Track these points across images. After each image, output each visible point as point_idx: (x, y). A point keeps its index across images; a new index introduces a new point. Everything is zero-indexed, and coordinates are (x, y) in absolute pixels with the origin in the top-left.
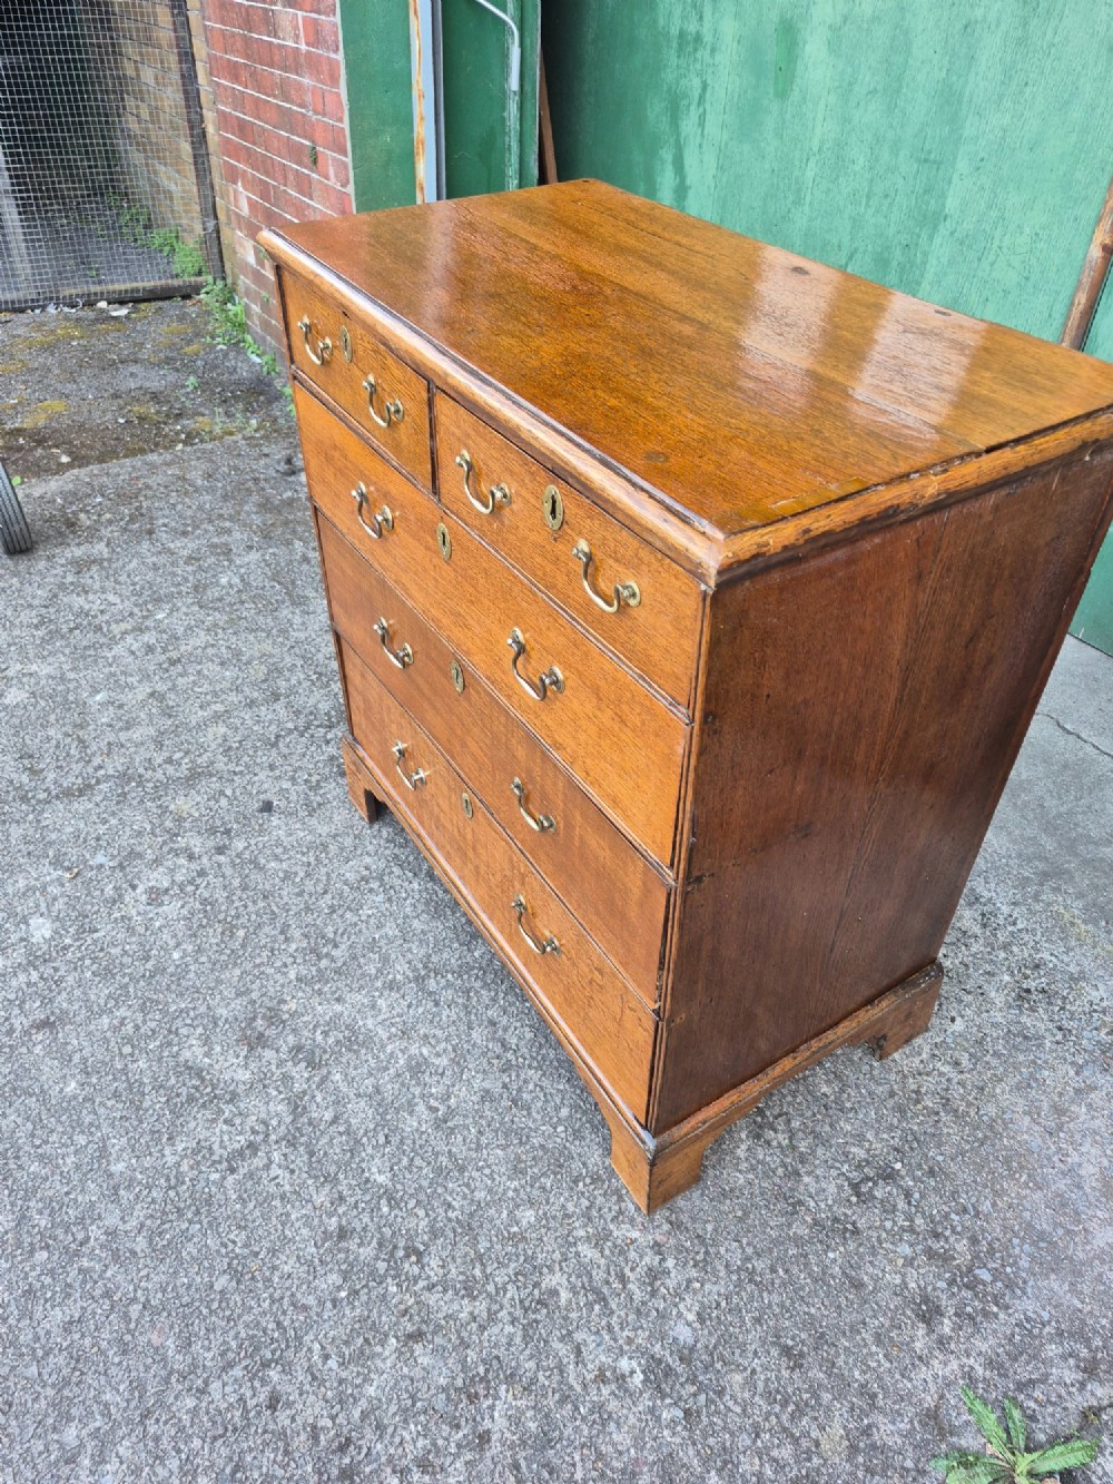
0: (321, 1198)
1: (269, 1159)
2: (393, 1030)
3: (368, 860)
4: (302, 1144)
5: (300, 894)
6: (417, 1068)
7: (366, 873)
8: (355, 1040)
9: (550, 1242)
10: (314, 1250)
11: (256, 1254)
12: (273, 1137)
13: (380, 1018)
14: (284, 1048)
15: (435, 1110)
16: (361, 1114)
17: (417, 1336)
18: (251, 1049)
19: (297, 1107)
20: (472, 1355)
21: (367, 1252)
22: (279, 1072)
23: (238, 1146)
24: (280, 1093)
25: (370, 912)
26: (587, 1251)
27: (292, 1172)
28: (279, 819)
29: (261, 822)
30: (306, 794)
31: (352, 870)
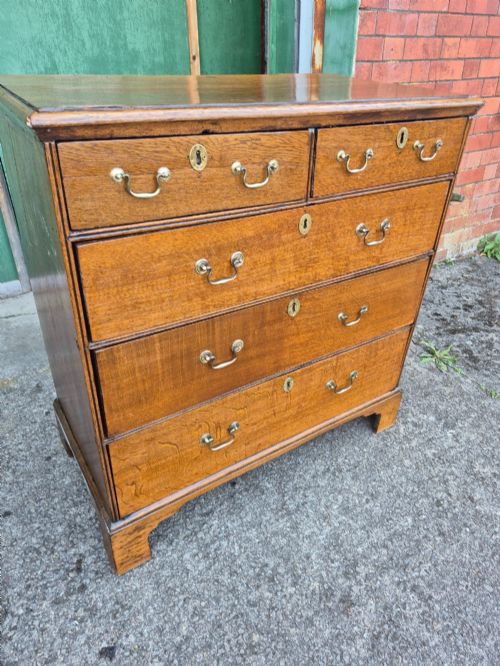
0: (429, 546)
1: (418, 577)
2: (324, 524)
3: (187, 556)
4: (405, 562)
5: (218, 600)
6: (345, 510)
7: (201, 556)
8: (335, 542)
9: (415, 455)
10: (455, 546)
11: (468, 574)
12: (405, 578)
13: (319, 532)
14: (348, 583)
15: (367, 501)
16: (379, 534)
17: (471, 498)
18: (353, 604)
19: (384, 568)
20: (469, 480)
21: (446, 523)
22: (364, 583)
23: (416, 598)
24: (377, 579)
25: (237, 548)
26: (414, 444)
27: (421, 563)
28: (127, 636)
29: (127, 654)
30: (100, 618)
31: (196, 566)
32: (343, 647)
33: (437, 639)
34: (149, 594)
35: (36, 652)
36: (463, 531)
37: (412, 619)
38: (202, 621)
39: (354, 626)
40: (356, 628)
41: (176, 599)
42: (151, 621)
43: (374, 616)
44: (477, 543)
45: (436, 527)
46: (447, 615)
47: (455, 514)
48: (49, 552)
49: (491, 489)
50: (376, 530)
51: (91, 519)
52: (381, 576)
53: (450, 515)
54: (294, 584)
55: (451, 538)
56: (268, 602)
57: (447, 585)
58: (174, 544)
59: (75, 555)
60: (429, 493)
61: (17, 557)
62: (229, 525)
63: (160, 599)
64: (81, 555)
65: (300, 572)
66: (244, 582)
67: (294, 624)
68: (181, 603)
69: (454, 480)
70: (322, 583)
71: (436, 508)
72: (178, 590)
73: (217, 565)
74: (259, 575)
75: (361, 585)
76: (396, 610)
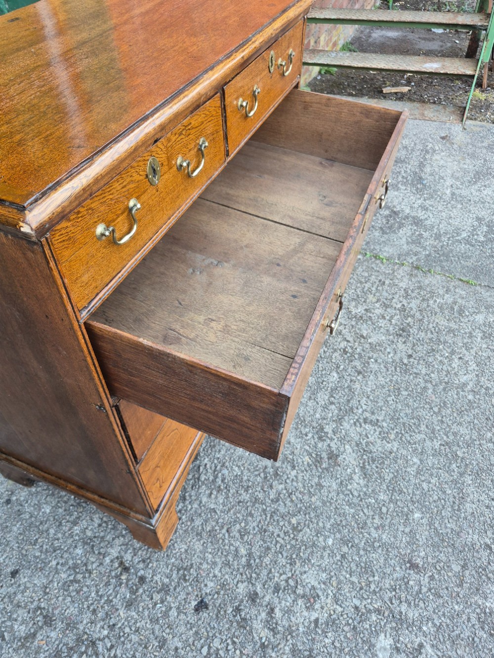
0: (357, 386)
1: (363, 412)
3: (204, 499)
4: (349, 407)
5: (251, 515)
7: (215, 492)
10: (371, 376)
11: (389, 390)
12: (356, 417)
14: (326, 444)
16: (323, 397)
17: (362, 336)
18: (337, 456)
19: (340, 419)
20: (353, 323)
21: (357, 363)
22: (335, 437)
23: (370, 426)
24: (341, 429)
25: (236, 469)
27: (359, 401)
28: (206, 585)
29: (216, 596)
30: (175, 589)
31: (217, 502)
32: (350, 487)
33: (396, 444)
34: (198, 546)
35: (146, 647)
36: (370, 363)
37: (376, 442)
38: (251, 536)
39: (346, 470)
40: (349, 470)
41: (221, 535)
42: (215, 563)
43: (354, 455)
44: (382, 366)
45: (353, 370)
46: (392, 426)
47: (359, 354)
48: (87, 575)
49: (370, 323)
50: (319, 395)
51: (100, 525)
52: (342, 426)
53: (356, 356)
54: (293, 467)
55: (367, 372)
56: (285, 491)
57: (382, 406)
58: (188, 498)
59: (112, 561)
60: (335, 347)
61: (60, 599)
62: (219, 456)
63: (210, 544)
64: (117, 558)
65: (291, 457)
66: (259, 489)
67: (311, 495)
68: (227, 535)
69: (345, 328)
70: (310, 454)
71: (346, 356)
72: (217, 528)
73: (231, 491)
74: (266, 478)
75: (334, 439)
76: (364, 442)
